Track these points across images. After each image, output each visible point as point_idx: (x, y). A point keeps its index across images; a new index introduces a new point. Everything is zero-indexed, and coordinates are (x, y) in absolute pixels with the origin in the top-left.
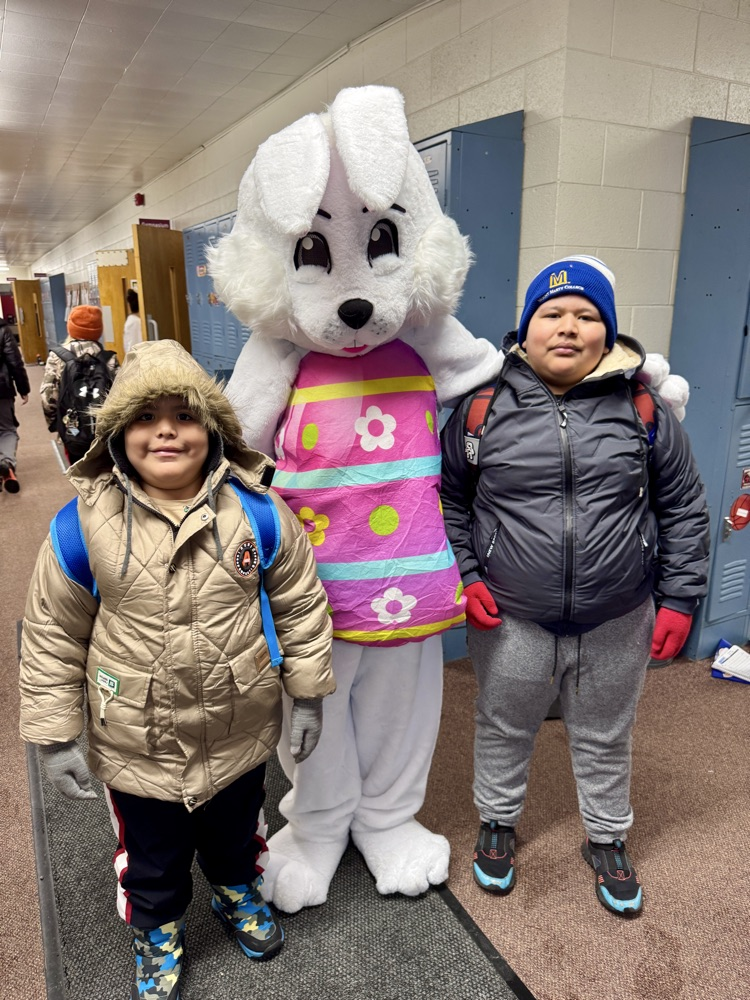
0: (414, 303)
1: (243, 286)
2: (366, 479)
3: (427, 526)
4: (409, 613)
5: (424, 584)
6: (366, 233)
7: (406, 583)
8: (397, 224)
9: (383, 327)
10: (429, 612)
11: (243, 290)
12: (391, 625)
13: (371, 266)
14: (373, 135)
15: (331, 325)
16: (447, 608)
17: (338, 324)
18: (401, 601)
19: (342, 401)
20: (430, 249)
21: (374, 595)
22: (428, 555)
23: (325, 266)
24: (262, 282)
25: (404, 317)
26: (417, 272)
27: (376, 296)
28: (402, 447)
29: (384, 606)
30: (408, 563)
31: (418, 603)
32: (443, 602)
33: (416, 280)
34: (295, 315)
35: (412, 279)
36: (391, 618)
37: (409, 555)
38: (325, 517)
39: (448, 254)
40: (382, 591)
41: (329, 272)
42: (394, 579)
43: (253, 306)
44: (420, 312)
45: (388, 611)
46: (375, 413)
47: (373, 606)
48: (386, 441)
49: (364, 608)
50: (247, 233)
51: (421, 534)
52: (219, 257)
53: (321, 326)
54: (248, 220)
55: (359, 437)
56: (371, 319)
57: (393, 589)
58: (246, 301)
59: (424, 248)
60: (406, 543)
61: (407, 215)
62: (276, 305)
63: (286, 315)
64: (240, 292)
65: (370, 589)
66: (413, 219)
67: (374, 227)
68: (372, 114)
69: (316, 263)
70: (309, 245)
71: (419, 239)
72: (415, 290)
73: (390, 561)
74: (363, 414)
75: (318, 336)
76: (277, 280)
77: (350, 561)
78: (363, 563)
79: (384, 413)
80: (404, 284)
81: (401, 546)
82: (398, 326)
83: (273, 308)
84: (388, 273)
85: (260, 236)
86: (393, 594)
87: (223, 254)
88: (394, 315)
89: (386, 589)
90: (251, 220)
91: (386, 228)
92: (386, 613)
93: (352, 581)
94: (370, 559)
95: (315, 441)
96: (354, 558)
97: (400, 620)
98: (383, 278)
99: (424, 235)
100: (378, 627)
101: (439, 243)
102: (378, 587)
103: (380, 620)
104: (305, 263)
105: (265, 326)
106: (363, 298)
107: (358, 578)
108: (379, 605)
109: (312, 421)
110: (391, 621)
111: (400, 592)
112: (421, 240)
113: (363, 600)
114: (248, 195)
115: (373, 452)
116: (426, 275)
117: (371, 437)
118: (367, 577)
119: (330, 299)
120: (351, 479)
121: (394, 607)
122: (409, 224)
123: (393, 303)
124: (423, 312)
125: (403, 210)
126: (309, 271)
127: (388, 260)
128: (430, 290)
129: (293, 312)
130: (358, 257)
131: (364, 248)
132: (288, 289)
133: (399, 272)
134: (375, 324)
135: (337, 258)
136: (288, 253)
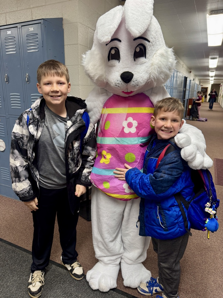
0: (150, 76)
2: (125, 143)
6: (134, 48)
8: (146, 46)
9: (137, 83)
14: (138, 10)
15: (118, 81)
17: (120, 80)
20: (158, 57)
23: (118, 60)
26: (152, 65)
27: (135, 71)
28: (138, 133)
29: (128, 187)
33: (151, 67)
38: (110, 154)
41: (119, 62)
44: (152, 80)
46: (130, 119)
47: (124, 186)
48: (133, 130)
53: (114, 81)
55: (123, 128)
56: (132, 80)
60: (137, 166)
61: (150, 43)
66: (153, 45)
67: (137, 46)
71: (154, 53)
72: (151, 71)
74: (126, 120)
75: (113, 85)
91: (142, 47)
92: (128, 189)
95: (109, 127)
98: (139, 66)
99: (157, 52)
101: (162, 55)
103: (125, 191)
104: (112, 59)
106: (130, 71)
108: (126, 186)
109: (108, 120)
112: (155, 54)
113: (121, 183)
115: (128, 134)
116: (155, 66)
117: (128, 128)
119: (118, 71)
122: (151, 46)
124: (153, 80)
125: (149, 41)
127: (142, 59)
128: (157, 72)
129: (106, 76)
130: (130, 56)
131: (133, 53)
132: (105, 68)
133: (145, 64)
134: (134, 82)
135: (122, 56)
136: (106, 55)
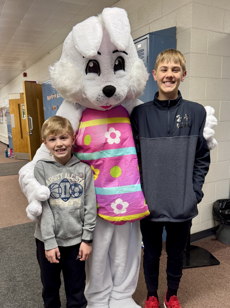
0: (130, 89)
1: (65, 80)
2: (110, 155)
3: (132, 174)
4: (126, 209)
5: (132, 197)
6: (114, 61)
7: (124, 197)
8: (124, 59)
9: (119, 99)
10: (134, 209)
11: (65, 82)
12: (119, 214)
13: (115, 74)
14: (118, 24)
15: (99, 96)
16: (142, 207)
17: (102, 95)
18: (122, 204)
19: (100, 126)
20: (136, 69)
21: (111, 201)
22: (133, 185)
23: (98, 73)
24: (73, 78)
25: (126, 94)
26: (131, 78)
27: (117, 85)
28: (123, 143)
29: (116, 206)
30: (125, 188)
31: (129, 205)
32: (140, 205)
33: (131, 80)
34: (85, 92)
35: (129, 80)
36: (119, 212)
41: (99, 75)
42: (120, 195)
43: (68, 88)
45: (117, 208)
46: (112, 130)
47: (112, 206)
48: (117, 141)
49: (108, 207)
50: (66, 61)
51: (129, 177)
52: (55, 70)
53: (95, 96)
54: (67, 56)
55: (106, 139)
56: (115, 94)
57: (119, 199)
58: (66, 86)
59: (133, 69)
61: (128, 56)
62: (78, 87)
63: (82, 92)
64: (63, 83)
65: (110, 199)
66: (130, 58)
67: (117, 59)
68: (117, 16)
69: (94, 72)
70: (91, 65)
71: (132, 65)
72: (130, 84)
74: (108, 130)
75: (94, 100)
76: (78, 78)
78: (107, 188)
79: (116, 130)
80: (126, 81)
82: (124, 97)
83: (76, 89)
84: (121, 77)
85: (72, 62)
86: (119, 201)
87: (56, 69)
88: (123, 93)
89: (116, 199)
90: (69, 56)
91: (121, 60)
94: (110, 187)
95: (90, 142)
96: (104, 186)
97: (122, 212)
98: (119, 79)
100: (114, 215)
101: (139, 67)
102: (113, 198)
103: (114, 212)
104: (90, 72)
106: (112, 85)
107: (106, 194)
108: (114, 206)
109: (88, 134)
110: (119, 213)
111: (122, 201)
113: (108, 203)
114: (67, 46)
115: (112, 145)
116: (134, 79)
117: (111, 139)
118: (109, 194)
119: (99, 85)
120: (105, 155)
121: (119, 207)
122: (128, 59)
123: (123, 88)
124: (133, 93)
125: (127, 54)
126: (91, 75)
127: (121, 72)
128: (136, 84)
129: (84, 91)
130: (111, 70)
131: (113, 67)
132: (83, 82)
133: (125, 77)
134: (116, 96)
135: (103, 70)
136: (83, 68)
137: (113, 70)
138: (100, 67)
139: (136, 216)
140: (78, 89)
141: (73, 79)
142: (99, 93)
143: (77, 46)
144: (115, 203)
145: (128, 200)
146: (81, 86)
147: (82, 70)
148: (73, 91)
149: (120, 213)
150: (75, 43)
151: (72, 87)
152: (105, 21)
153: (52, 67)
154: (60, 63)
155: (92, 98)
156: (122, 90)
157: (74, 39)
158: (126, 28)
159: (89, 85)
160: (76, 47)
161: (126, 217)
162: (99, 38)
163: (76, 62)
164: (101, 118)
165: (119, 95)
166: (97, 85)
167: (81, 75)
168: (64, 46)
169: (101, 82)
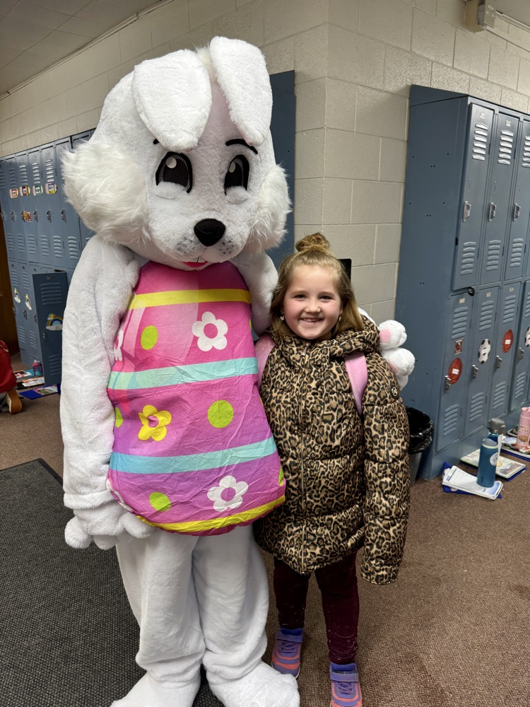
0: (255, 232)
1: (101, 191)
2: (204, 376)
3: (257, 417)
4: (241, 498)
5: (255, 470)
6: (225, 163)
7: (239, 471)
8: (250, 162)
9: (230, 248)
10: (257, 496)
11: (101, 194)
12: (226, 511)
13: (226, 194)
15: (185, 239)
16: (273, 490)
17: (192, 239)
18: (234, 488)
19: (181, 306)
21: (211, 484)
22: (258, 443)
23: (185, 186)
24: (123, 189)
25: (245, 242)
26: (259, 207)
27: (228, 220)
28: (234, 348)
29: (220, 494)
30: (241, 452)
31: (249, 488)
32: (270, 485)
33: (258, 213)
34: (150, 224)
35: (255, 212)
36: (226, 505)
37: (242, 445)
38: (168, 413)
39: (282, 197)
40: (218, 480)
41: (189, 191)
42: (229, 467)
43: (109, 210)
44: (258, 240)
45: (223, 498)
46: (209, 318)
47: (209, 495)
48: (220, 343)
49: (200, 498)
50: (110, 144)
51: (252, 425)
52: (77, 161)
53: (176, 238)
54: (111, 131)
55: (196, 339)
56: (222, 239)
57: (228, 477)
58: (103, 205)
59: (265, 188)
60: (240, 434)
61: (258, 157)
62: (135, 212)
63: (142, 223)
64: (98, 196)
65: (207, 478)
66: (261, 161)
67: (233, 160)
69: (176, 181)
70: (172, 164)
71: (262, 179)
72: (257, 221)
73: (225, 451)
74: (199, 319)
75: (171, 247)
76: (137, 190)
77: (190, 454)
78: (201, 455)
79: (217, 318)
80: (249, 214)
81: (236, 436)
82: (241, 249)
83: (129, 214)
84: (239, 202)
85: (124, 148)
86: (227, 482)
89: (222, 477)
90: (117, 132)
91: (240, 164)
92: (221, 500)
93: (190, 472)
94: (208, 451)
95: (155, 341)
96: (193, 451)
97: (234, 506)
98: (234, 206)
99: (267, 177)
100: (213, 515)
101: (277, 186)
102: (214, 476)
103: (215, 508)
104: (166, 180)
105: (119, 231)
106: (219, 220)
107: (196, 469)
108: (214, 494)
109: (151, 324)
110: (226, 508)
111: (234, 480)
112: (264, 180)
113: (201, 489)
115: (208, 352)
116: (266, 210)
117: (207, 338)
118: (204, 467)
119: (188, 215)
120: (190, 376)
121: (228, 495)
122: (259, 164)
123: (240, 229)
125: (256, 152)
126: (169, 188)
127: (239, 191)
128: (269, 223)
129: (148, 222)
130: (218, 183)
131: (223, 176)
132: (146, 200)
133: (246, 203)
134: (224, 244)
135: (199, 180)
136: (151, 168)
137: (222, 184)
138: (194, 173)
139: (260, 510)
140: (133, 216)
141: (124, 192)
142: (185, 234)
143: (146, 115)
144: (218, 486)
145: (248, 477)
146: (142, 210)
147: (148, 171)
148: (121, 219)
149: (229, 508)
150: (141, 108)
151: (119, 209)
152: (218, 69)
153: (70, 152)
154: (93, 146)
155: (168, 241)
156: (237, 231)
157: (139, 96)
158: (264, 92)
159: (161, 211)
160: (143, 117)
161: (239, 516)
162: (204, 107)
163: (134, 152)
164: (184, 289)
165: (230, 244)
166: (181, 213)
167: (145, 184)
168: (107, 108)
169: (192, 209)
